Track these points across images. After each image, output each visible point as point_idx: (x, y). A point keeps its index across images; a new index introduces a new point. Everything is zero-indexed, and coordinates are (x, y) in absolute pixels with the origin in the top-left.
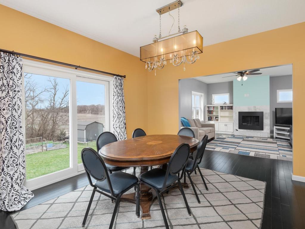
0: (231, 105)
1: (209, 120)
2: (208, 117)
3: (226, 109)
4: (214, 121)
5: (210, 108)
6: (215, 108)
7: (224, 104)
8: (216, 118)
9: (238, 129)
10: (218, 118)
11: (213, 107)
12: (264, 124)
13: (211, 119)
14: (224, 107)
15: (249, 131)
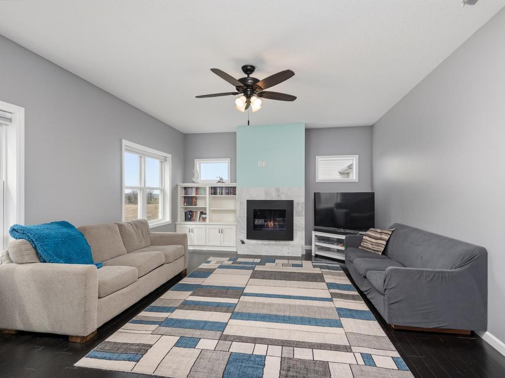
0: (233, 185)
1: (186, 220)
2: (185, 213)
3: (222, 194)
4: (198, 223)
5: (190, 190)
6: (201, 191)
7: (219, 182)
8: (202, 213)
9: (245, 240)
10: (205, 214)
11: (197, 188)
12: (295, 227)
13: (192, 216)
14: (218, 189)
15: (266, 242)
